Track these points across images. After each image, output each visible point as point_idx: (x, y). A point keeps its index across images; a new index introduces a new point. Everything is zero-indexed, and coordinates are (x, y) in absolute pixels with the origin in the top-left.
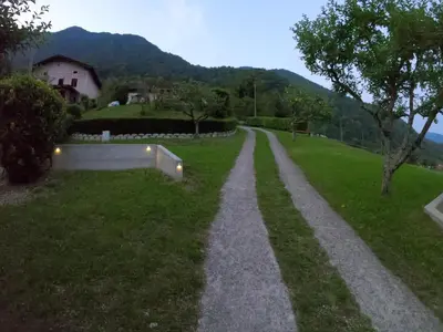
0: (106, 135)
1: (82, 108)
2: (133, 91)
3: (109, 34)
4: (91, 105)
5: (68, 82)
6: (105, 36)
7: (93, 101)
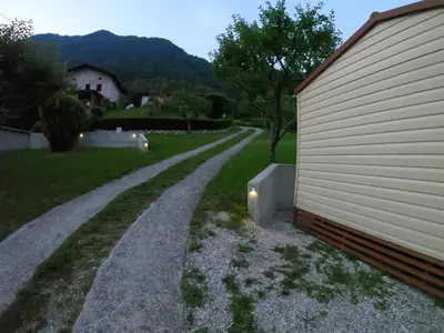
0: (119, 129)
1: (105, 109)
2: (146, 95)
3: (136, 37)
4: (112, 107)
5: (93, 87)
6: (132, 40)
7: (114, 103)
